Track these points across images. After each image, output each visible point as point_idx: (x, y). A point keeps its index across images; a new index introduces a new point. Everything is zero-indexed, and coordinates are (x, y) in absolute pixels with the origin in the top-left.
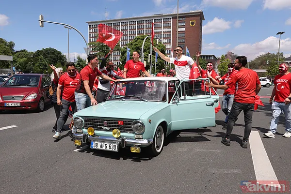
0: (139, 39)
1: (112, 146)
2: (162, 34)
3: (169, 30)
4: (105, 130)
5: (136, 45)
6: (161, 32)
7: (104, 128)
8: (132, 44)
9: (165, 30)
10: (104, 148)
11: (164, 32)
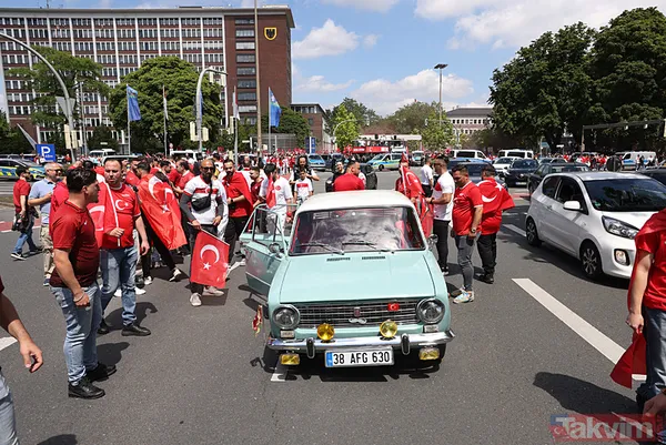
0: (155, 65)
1: (379, 356)
2: (203, 54)
3: (218, 45)
4: (358, 325)
5: (147, 80)
6: (200, 49)
7: (355, 320)
8: (136, 77)
9: (209, 45)
10: (361, 362)
11: (205, 49)
